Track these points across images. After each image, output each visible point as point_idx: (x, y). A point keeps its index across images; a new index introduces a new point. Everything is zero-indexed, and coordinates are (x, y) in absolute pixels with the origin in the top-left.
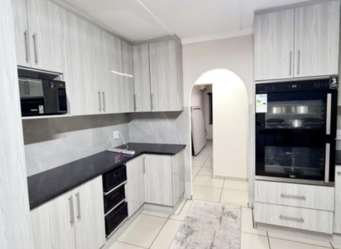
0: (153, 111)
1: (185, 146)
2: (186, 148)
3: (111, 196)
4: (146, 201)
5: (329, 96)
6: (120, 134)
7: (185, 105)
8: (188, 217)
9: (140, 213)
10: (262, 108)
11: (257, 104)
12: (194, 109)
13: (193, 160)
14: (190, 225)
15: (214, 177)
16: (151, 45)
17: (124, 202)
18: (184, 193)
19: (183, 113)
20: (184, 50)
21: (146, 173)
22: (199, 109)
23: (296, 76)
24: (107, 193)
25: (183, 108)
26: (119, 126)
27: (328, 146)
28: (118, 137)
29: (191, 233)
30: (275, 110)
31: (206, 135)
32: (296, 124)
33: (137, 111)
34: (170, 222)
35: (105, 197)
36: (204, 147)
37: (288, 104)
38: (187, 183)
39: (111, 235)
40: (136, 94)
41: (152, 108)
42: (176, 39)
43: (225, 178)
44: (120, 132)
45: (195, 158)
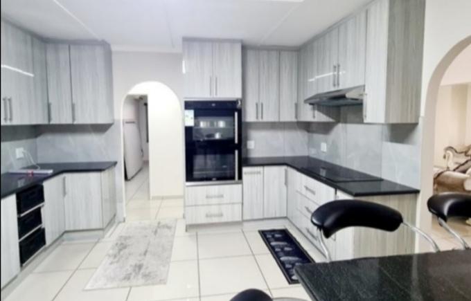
0: (75, 123)
1: (115, 163)
2: (117, 165)
3: (25, 220)
4: (67, 229)
5: (236, 114)
6: (25, 151)
7: (116, 117)
8: (121, 237)
9: (59, 244)
10: (190, 122)
11: (186, 118)
12: (127, 123)
13: (126, 185)
14: (123, 242)
15: (151, 198)
16: (72, 47)
17: (40, 229)
18: (115, 215)
19: (113, 127)
20: (114, 57)
21: (66, 196)
22: (133, 122)
23: (215, 96)
24: (22, 215)
25: (114, 120)
26: (24, 142)
27: (236, 152)
28: (22, 156)
29: (125, 247)
30: (203, 124)
31: (143, 156)
32: (217, 136)
33: (53, 122)
34: (99, 245)
35: (19, 219)
36: (140, 171)
37: (211, 119)
38: (118, 205)
39: (26, 263)
40: (50, 101)
41: (74, 119)
42: (105, 45)
43: (163, 198)
44: (25, 149)
45: (129, 183)
